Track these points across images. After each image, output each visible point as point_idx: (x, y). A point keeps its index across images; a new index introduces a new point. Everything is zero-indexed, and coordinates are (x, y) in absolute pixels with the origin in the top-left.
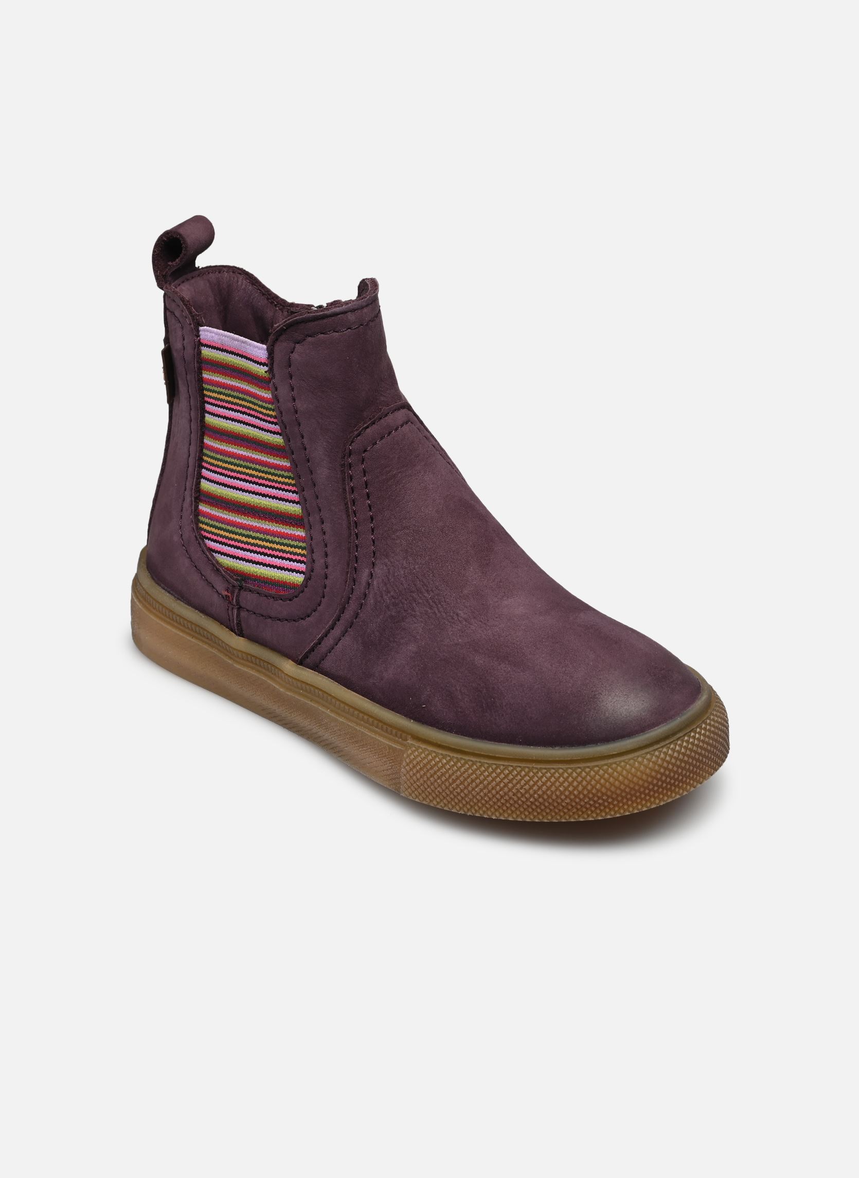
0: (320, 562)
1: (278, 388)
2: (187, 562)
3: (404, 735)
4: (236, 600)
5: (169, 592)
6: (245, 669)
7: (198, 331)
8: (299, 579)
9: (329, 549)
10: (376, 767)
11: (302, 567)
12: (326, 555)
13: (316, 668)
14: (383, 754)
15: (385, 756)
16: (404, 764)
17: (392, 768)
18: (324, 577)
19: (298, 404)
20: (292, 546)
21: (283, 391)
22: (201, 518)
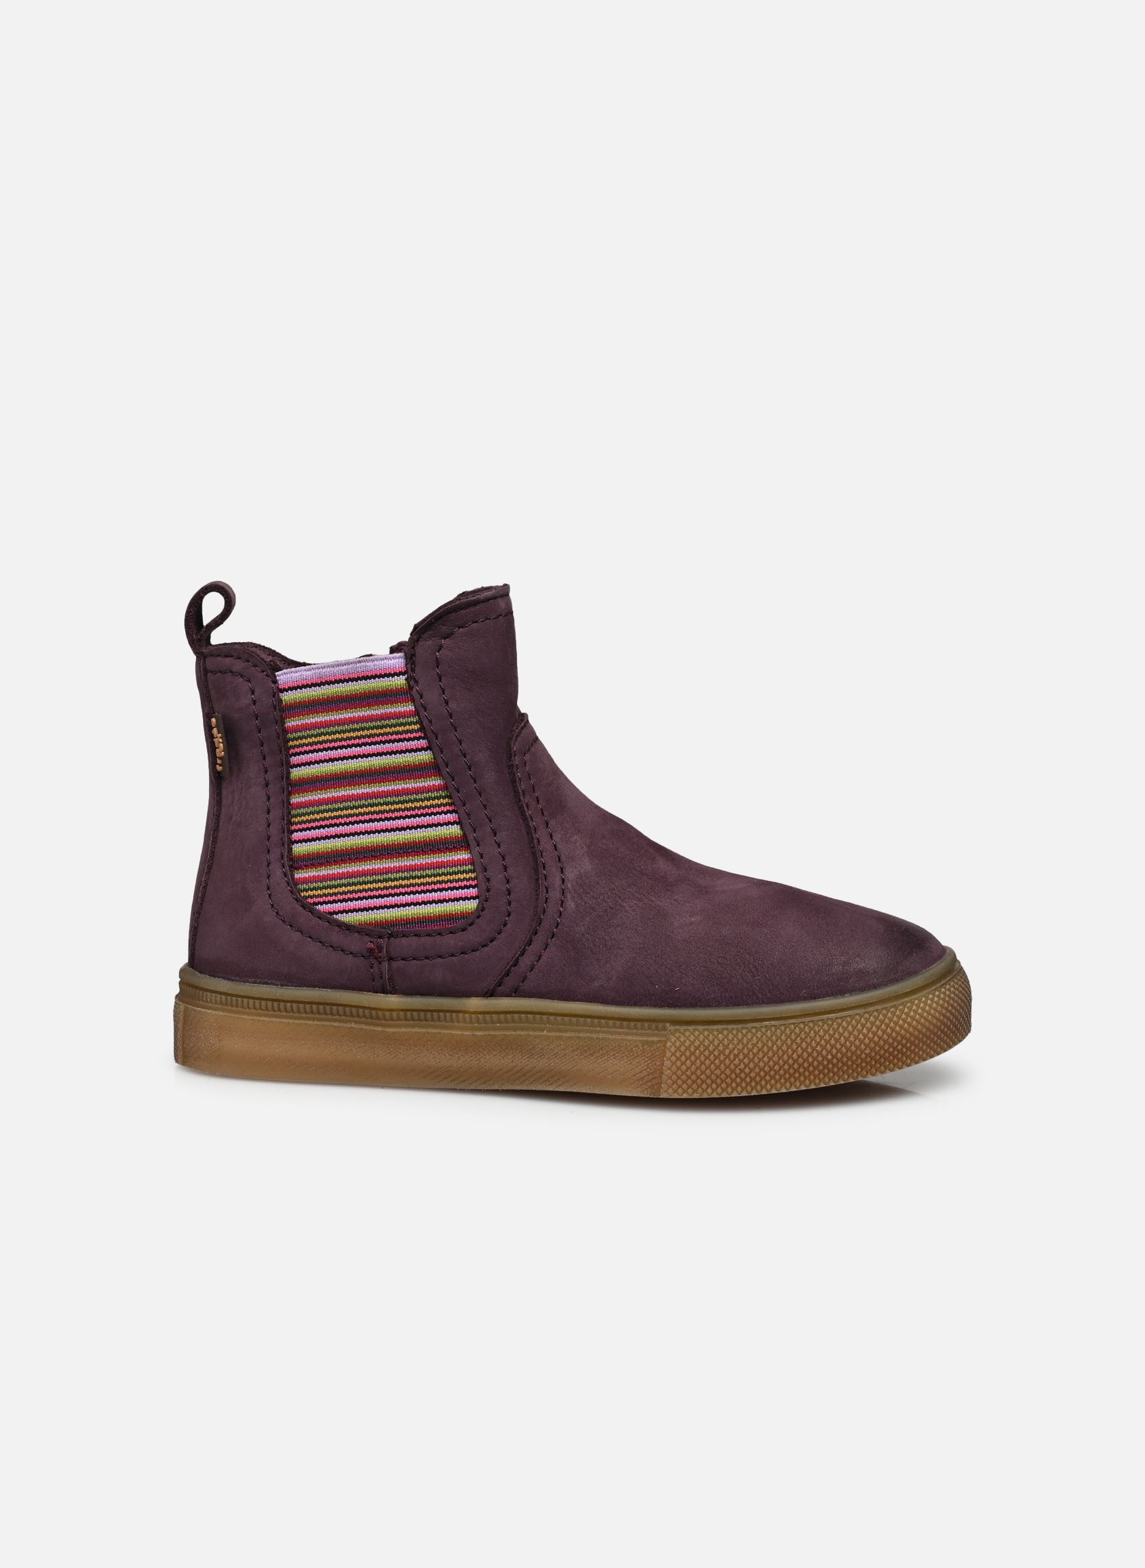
0: (497, 878)
1: (424, 696)
2: (296, 936)
3: (660, 1025)
4: (386, 951)
5: (266, 983)
6: (403, 1030)
7: (275, 676)
8: (472, 905)
9: (507, 862)
10: (623, 1075)
11: (473, 891)
12: (505, 868)
13: (516, 992)
14: (634, 1055)
15: (638, 1056)
16: (668, 1054)
17: (648, 1068)
18: (507, 893)
19: (453, 705)
20: (451, 874)
21: (432, 697)
22: (301, 887)
